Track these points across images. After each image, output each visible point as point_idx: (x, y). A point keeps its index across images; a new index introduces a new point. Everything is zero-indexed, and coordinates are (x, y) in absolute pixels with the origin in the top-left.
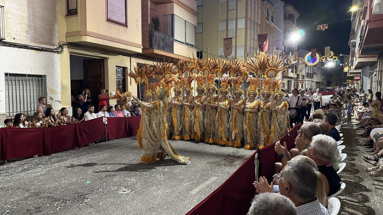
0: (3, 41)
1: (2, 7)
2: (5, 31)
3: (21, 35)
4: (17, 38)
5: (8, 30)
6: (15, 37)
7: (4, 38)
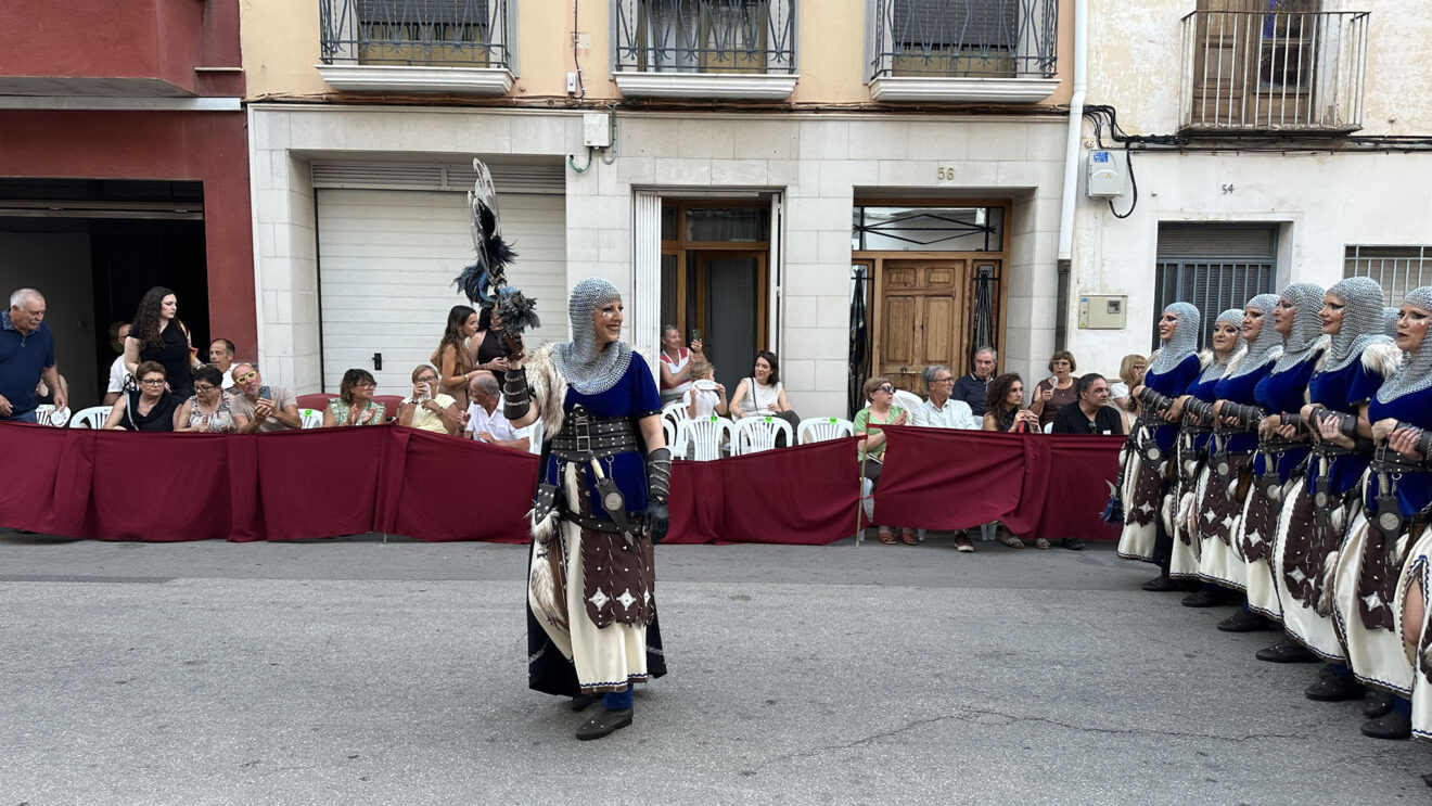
0: (1352, 134)
1: (1361, 17)
2: (1365, 99)
3: (1415, 105)
4: (1401, 117)
5: (1375, 92)
6: (1395, 113)
7: (1360, 125)
